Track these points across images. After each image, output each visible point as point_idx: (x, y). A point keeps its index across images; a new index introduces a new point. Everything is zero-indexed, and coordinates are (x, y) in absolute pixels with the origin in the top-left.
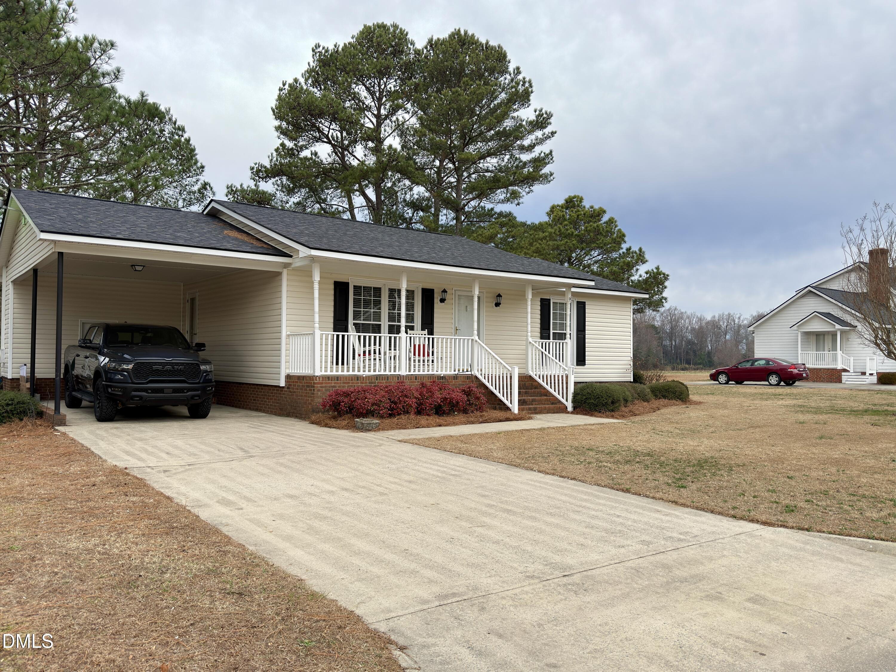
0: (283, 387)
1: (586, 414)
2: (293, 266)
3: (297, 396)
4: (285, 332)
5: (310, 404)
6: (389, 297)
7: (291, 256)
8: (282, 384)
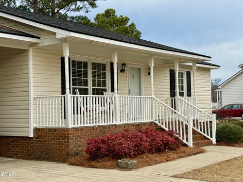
0: (31, 138)
1: (229, 146)
2: (40, 45)
3: (48, 144)
4: (32, 95)
5: (65, 150)
6: (92, 69)
7: (39, 38)
8: (31, 135)
